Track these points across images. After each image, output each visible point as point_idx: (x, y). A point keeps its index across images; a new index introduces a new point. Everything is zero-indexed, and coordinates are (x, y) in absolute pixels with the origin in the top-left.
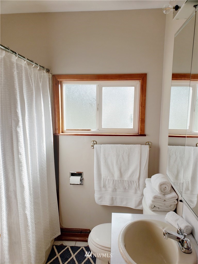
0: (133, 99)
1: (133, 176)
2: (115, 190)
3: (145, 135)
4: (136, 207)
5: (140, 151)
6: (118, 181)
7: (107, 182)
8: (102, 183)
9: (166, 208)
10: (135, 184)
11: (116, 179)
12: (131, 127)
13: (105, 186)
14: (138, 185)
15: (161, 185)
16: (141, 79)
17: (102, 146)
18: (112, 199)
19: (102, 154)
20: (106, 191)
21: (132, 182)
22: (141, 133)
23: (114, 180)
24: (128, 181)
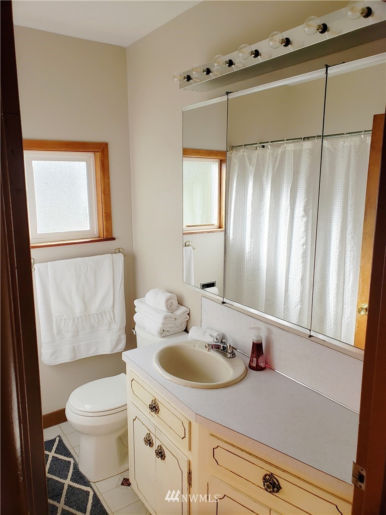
0: (85, 182)
1: (104, 304)
2: (76, 334)
3: (114, 239)
4: (113, 350)
5: (112, 264)
6: (81, 317)
7: (63, 323)
8: (55, 328)
9: (177, 329)
10: (108, 316)
11: (77, 316)
12: (87, 227)
13: (59, 332)
14: (112, 315)
15: (167, 301)
16: (100, 150)
17: (49, 265)
18: (74, 350)
19: (50, 278)
20: (62, 339)
21: (104, 314)
22: (106, 236)
23: (74, 318)
24: (97, 314)
